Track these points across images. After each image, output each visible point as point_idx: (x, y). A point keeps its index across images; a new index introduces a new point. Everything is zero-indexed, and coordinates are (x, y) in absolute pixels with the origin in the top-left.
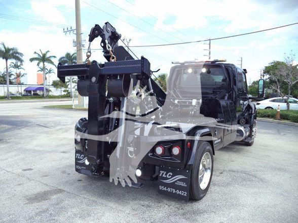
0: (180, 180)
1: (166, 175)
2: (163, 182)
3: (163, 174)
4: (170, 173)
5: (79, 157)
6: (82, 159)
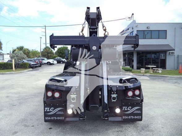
0: (136, 110)
1: (127, 108)
2: (125, 114)
3: (125, 108)
4: (130, 107)
5: (48, 110)
6: (52, 111)
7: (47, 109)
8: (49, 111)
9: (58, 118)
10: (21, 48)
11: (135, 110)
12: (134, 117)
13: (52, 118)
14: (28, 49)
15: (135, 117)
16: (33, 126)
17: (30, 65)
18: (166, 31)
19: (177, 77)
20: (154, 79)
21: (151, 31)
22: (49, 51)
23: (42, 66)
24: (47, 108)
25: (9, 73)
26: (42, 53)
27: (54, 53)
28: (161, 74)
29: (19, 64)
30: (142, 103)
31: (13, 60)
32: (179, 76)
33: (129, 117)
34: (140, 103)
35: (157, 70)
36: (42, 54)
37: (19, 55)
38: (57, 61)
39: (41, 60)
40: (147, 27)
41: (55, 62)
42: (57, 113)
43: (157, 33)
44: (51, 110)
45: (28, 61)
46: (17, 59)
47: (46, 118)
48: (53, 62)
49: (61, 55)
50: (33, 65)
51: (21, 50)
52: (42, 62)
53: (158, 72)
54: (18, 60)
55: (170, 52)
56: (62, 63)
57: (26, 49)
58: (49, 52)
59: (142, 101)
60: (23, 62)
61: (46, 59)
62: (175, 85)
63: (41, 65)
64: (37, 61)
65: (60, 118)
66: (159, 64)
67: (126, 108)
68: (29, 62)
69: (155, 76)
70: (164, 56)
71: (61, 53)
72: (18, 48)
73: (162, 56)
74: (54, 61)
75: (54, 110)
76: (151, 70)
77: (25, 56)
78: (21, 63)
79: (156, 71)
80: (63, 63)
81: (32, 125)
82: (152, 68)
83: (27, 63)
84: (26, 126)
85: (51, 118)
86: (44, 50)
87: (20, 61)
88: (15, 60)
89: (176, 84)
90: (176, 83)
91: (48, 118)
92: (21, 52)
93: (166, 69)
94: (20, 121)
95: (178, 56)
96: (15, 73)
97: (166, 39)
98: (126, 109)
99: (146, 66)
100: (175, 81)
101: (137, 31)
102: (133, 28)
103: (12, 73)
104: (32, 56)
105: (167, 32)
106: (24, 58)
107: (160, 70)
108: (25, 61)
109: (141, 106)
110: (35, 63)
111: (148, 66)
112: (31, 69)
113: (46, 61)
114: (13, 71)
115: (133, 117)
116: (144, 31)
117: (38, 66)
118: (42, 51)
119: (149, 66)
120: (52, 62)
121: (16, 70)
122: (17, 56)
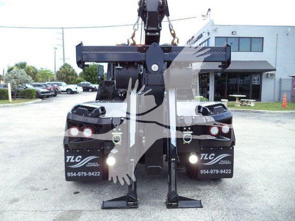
4: (212, 154)
5: (72, 161)
6: (79, 162)
7: (70, 159)
8: (74, 161)
9: (90, 174)
10: (22, 66)
11: (222, 159)
12: (219, 171)
13: (79, 174)
14: (33, 67)
15: (222, 171)
16: (46, 189)
17: (37, 93)
18: (263, 38)
19: (280, 113)
20: (243, 116)
21: (239, 38)
22: (69, 70)
23: (58, 95)
24: (71, 157)
25: (2, 105)
26: (58, 74)
27: (78, 75)
28: (254, 108)
29: (18, 91)
30: (233, 148)
31: (9, 85)
32: (283, 111)
33: (212, 172)
34: (231, 147)
35: (248, 101)
36: (57, 76)
37: (20, 76)
38: (83, 88)
39: (56, 85)
40: (233, 32)
41: (80, 89)
42: (87, 166)
43: (248, 41)
44: (77, 160)
45: (34, 86)
46: (15, 83)
47: (69, 174)
48: (76, 88)
49: (89, 78)
50: (42, 93)
51: (22, 68)
52: (58, 89)
53: (250, 106)
54: (18, 84)
55: (268, 74)
56: (90, 90)
57: (31, 66)
58: (69, 72)
59: (233, 143)
60: (26, 87)
61: (64, 84)
62: (277, 126)
63: (56, 93)
64: (50, 87)
65: (93, 174)
66: (251, 92)
67: (206, 156)
68: (37, 88)
69: (244, 111)
70: (258, 80)
71: (89, 74)
72: (16, 65)
73: (255, 81)
74: (78, 87)
75: (82, 159)
76: (237, 102)
77: (30, 78)
78: (22, 89)
79: (246, 104)
80: (92, 91)
81: (44, 188)
82: (240, 98)
83: (33, 90)
84: (33, 189)
85: (77, 173)
86: (61, 69)
87: (21, 86)
88: (13, 84)
89: (279, 124)
90: (278, 121)
91: (72, 173)
92: (23, 71)
93: (260, 101)
94: (23, 181)
95: (281, 80)
96: (12, 106)
97: (262, 51)
98: (206, 158)
99: (230, 95)
100: (278, 119)
101: (216, 37)
102: (209, 33)
103: (8, 106)
104: (40, 79)
105: (264, 40)
106: (27, 82)
107: (252, 103)
108: (30, 87)
109: (232, 152)
110: (46, 90)
111: (232, 95)
112: (40, 100)
113: (64, 86)
114: (9, 103)
115: (217, 171)
116: (227, 38)
117: (51, 96)
118: (58, 72)
119: (234, 96)
120: (74, 90)
121: (15, 101)
122: (15, 78)
